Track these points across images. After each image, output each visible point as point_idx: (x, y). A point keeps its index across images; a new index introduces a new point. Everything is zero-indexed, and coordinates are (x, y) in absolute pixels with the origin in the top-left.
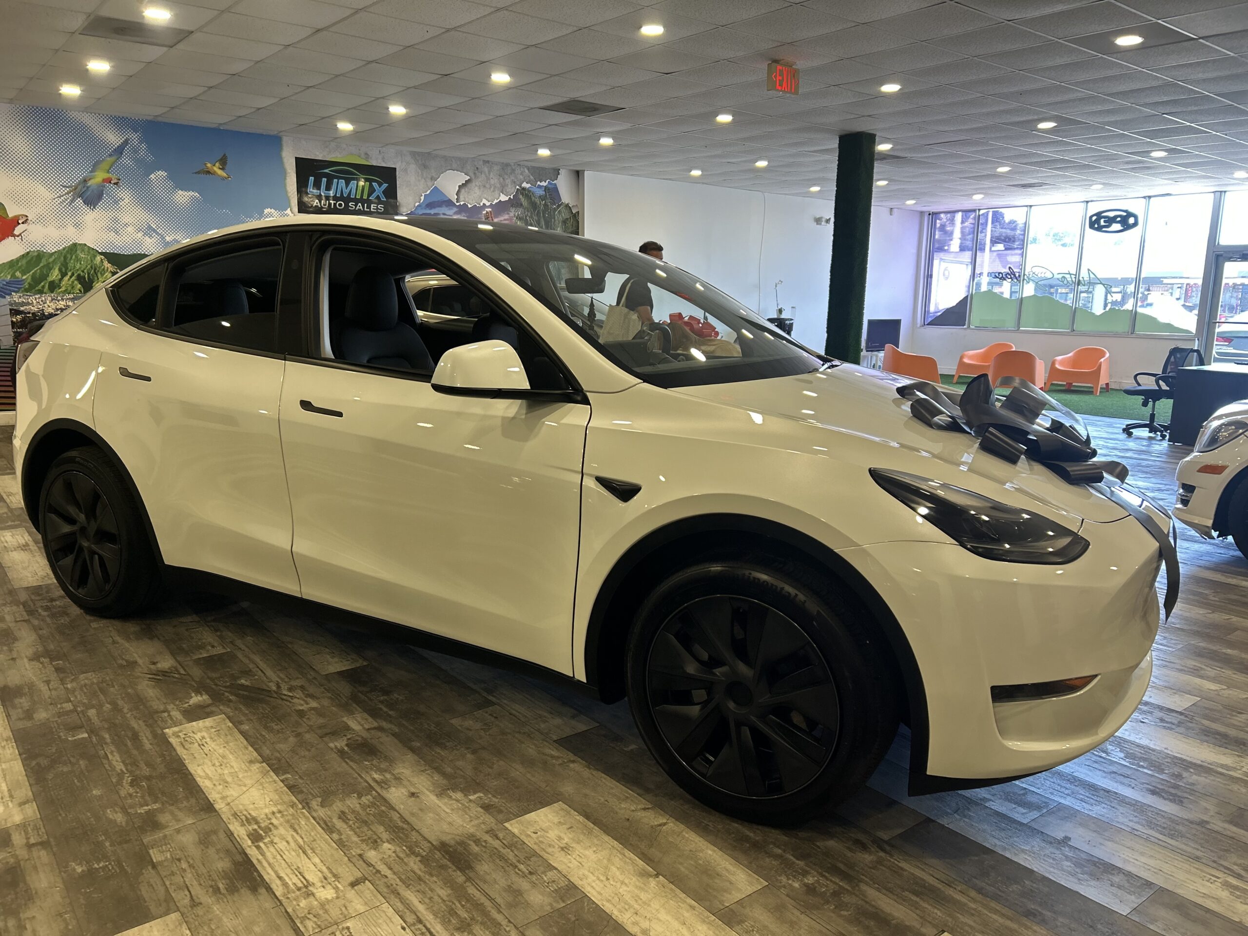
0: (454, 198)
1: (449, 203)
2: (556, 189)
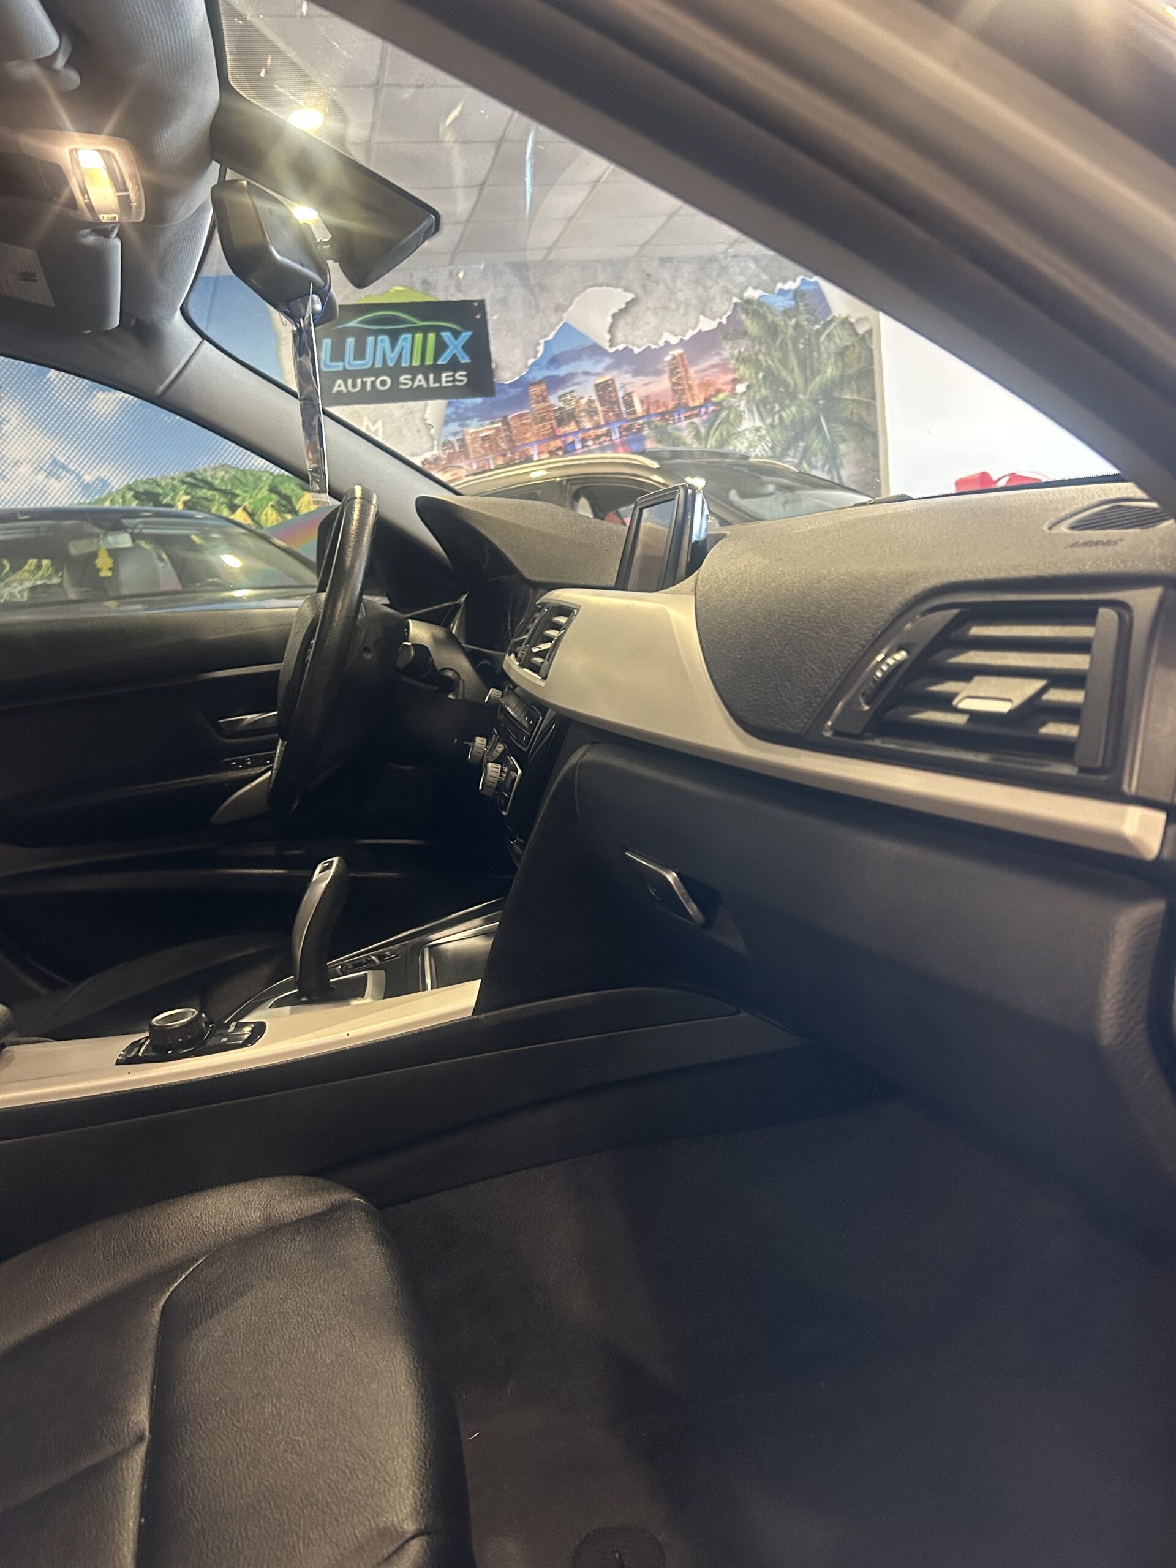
0: (604, 340)
2: (819, 292)
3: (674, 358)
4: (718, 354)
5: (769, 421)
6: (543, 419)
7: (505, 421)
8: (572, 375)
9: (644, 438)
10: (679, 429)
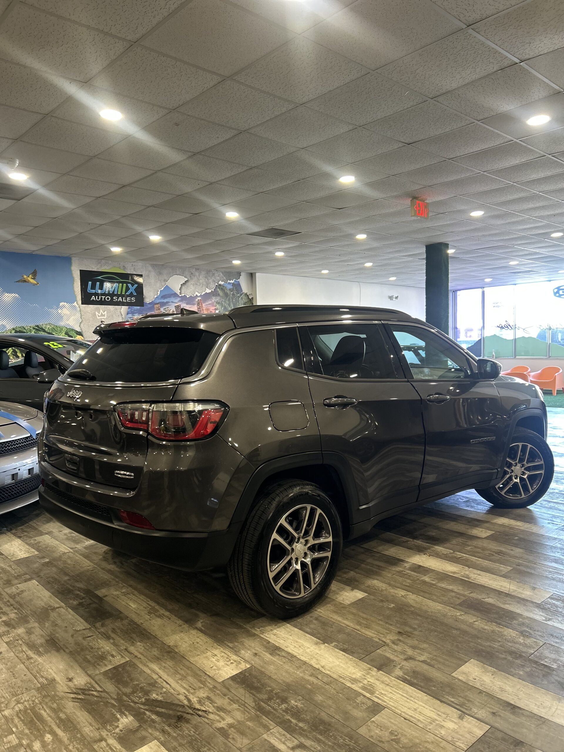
2: (239, 285)
3: (198, 300)
4: (211, 300)
8: (168, 302)
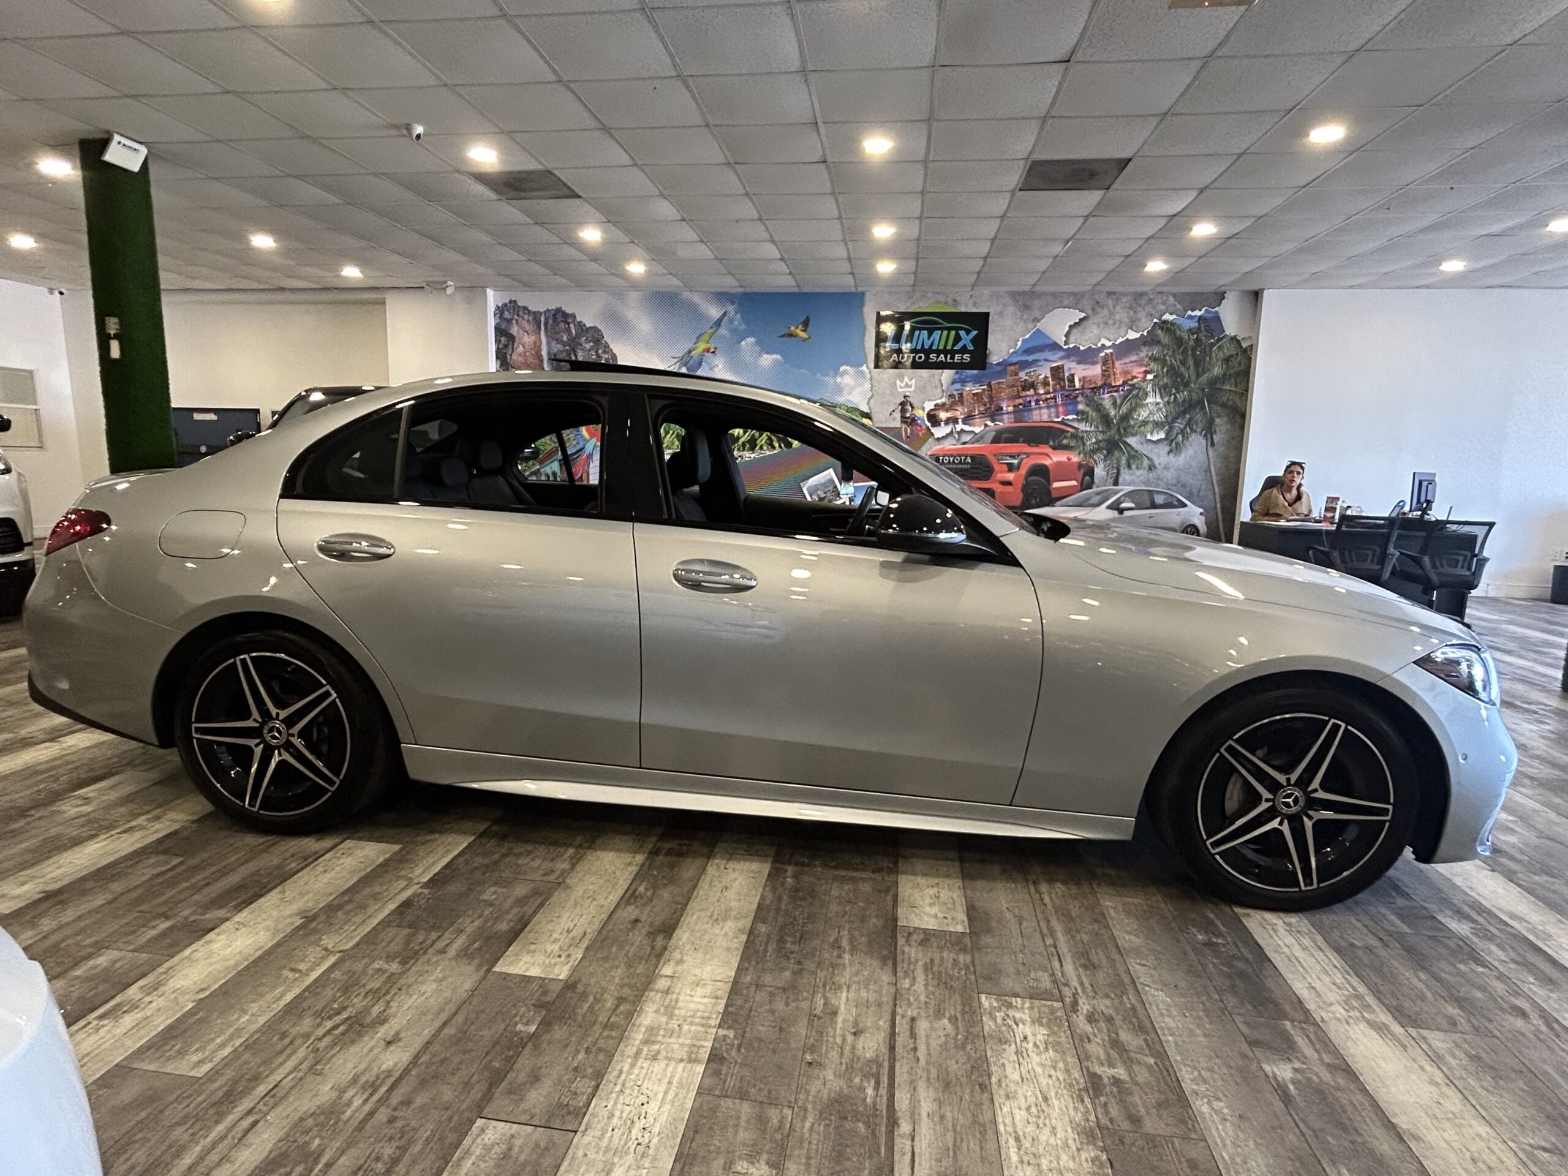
0: (1062, 340)
1: (1055, 347)
2: (1217, 319)
3: (1107, 355)
4: (1138, 354)
5: (1166, 399)
6: (1013, 386)
7: (989, 385)
8: (1037, 361)
9: (1078, 403)
10: (1103, 399)
